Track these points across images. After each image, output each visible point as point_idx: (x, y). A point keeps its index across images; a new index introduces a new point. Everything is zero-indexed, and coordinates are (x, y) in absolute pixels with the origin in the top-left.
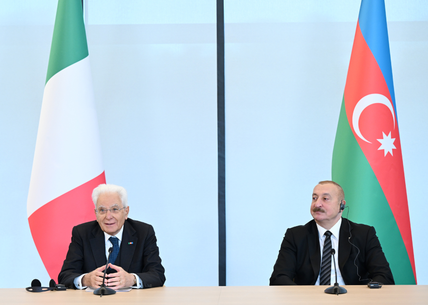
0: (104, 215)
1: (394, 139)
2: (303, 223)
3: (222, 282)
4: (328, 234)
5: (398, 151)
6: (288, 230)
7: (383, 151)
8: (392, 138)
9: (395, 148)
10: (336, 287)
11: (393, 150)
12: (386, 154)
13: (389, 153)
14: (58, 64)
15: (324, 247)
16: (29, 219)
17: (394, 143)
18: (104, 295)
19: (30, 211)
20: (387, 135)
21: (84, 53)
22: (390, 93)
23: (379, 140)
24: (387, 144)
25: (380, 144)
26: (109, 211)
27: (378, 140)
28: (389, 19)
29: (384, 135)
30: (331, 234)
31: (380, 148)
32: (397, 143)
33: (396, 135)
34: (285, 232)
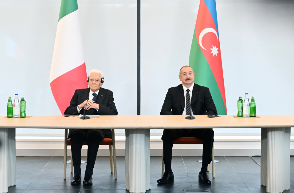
0: (92, 82)
2: (176, 86)
3: (139, 113)
5: (219, 54)
6: (170, 89)
7: (213, 54)
8: (217, 48)
11: (217, 53)
12: (214, 55)
13: (215, 55)
14: (64, 13)
15: (186, 97)
16: (50, 84)
18: (85, 119)
19: (51, 80)
20: (215, 47)
21: (76, 8)
22: (217, 29)
23: (211, 49)
24: (214, 51)
25: (211, 51)
26: (94, 81)
29: (213, 46)
30: (189, 90)
31: (211, 53)
32: (219, 50)
33: (219, 47)
34: (168, 90)
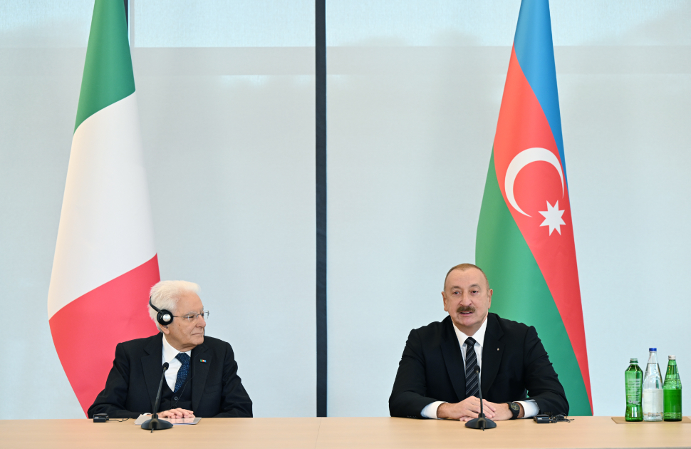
1: (562, 212)
3: (322, 411)
4: (470, 343)
5: (568, 228)
7: (547, 227)
8: (560, 209)
9: (564, 223)
10: (481, 419)
11: (561, 226)
12: (551, 231)
13: (555, 230)
14: (92, 103)
15: (467, 362)
16: (51, 321)
17: (563, 217)
18: (155, 429)
20: (553, 205)
21: (129, 88)
22: (556, 146)
23: (542, 213)
25: (543, 219)
27: (540, 212)
28: (556, 43)
29: (549, 205)
30: (475, 341)
31: (543, 224)
32: (567, 217)
33: (565, 205)
